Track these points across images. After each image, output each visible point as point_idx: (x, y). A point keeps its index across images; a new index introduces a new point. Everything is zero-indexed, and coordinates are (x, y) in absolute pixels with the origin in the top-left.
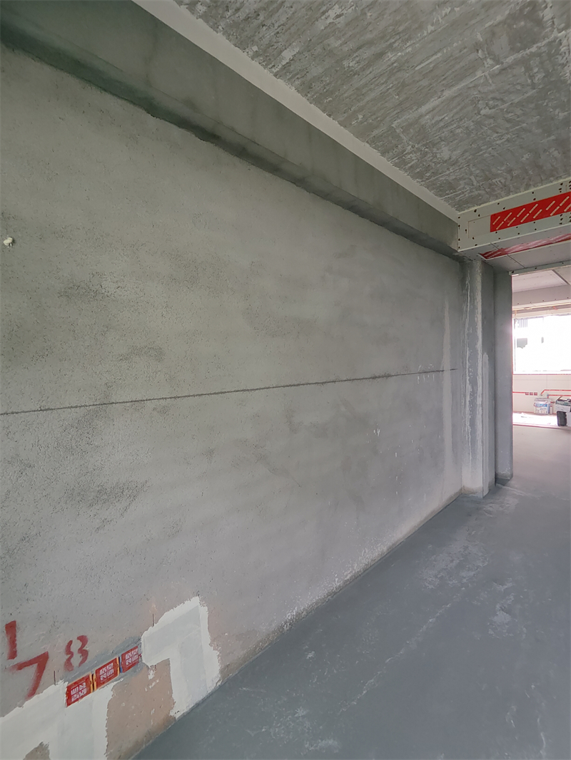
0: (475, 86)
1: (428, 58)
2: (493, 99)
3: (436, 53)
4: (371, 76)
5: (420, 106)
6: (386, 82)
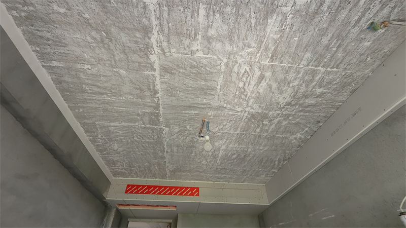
0: (135, 128)
1: (120, 107)
2: (140, 136)
3: (123, 107)
4: (94, 98)
5: (111, 122)
6: (100, 104)
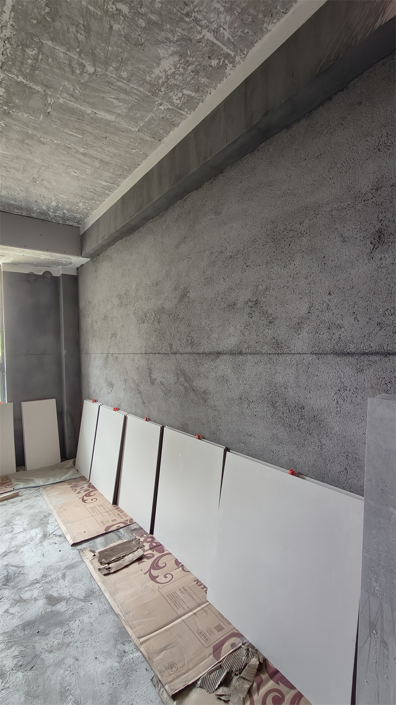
0: (72, 96)
3: (66, 133)
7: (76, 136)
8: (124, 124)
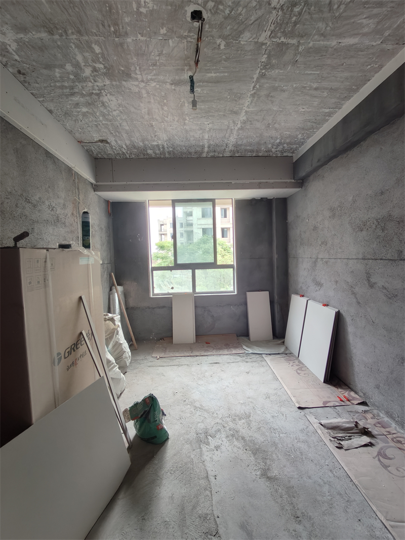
7: (314, 74)
8: (367, 42)
